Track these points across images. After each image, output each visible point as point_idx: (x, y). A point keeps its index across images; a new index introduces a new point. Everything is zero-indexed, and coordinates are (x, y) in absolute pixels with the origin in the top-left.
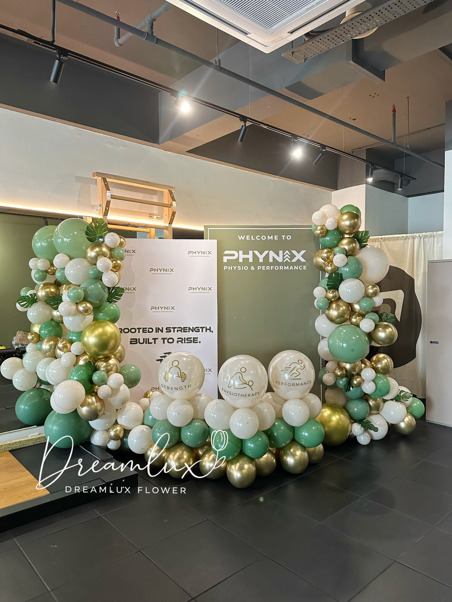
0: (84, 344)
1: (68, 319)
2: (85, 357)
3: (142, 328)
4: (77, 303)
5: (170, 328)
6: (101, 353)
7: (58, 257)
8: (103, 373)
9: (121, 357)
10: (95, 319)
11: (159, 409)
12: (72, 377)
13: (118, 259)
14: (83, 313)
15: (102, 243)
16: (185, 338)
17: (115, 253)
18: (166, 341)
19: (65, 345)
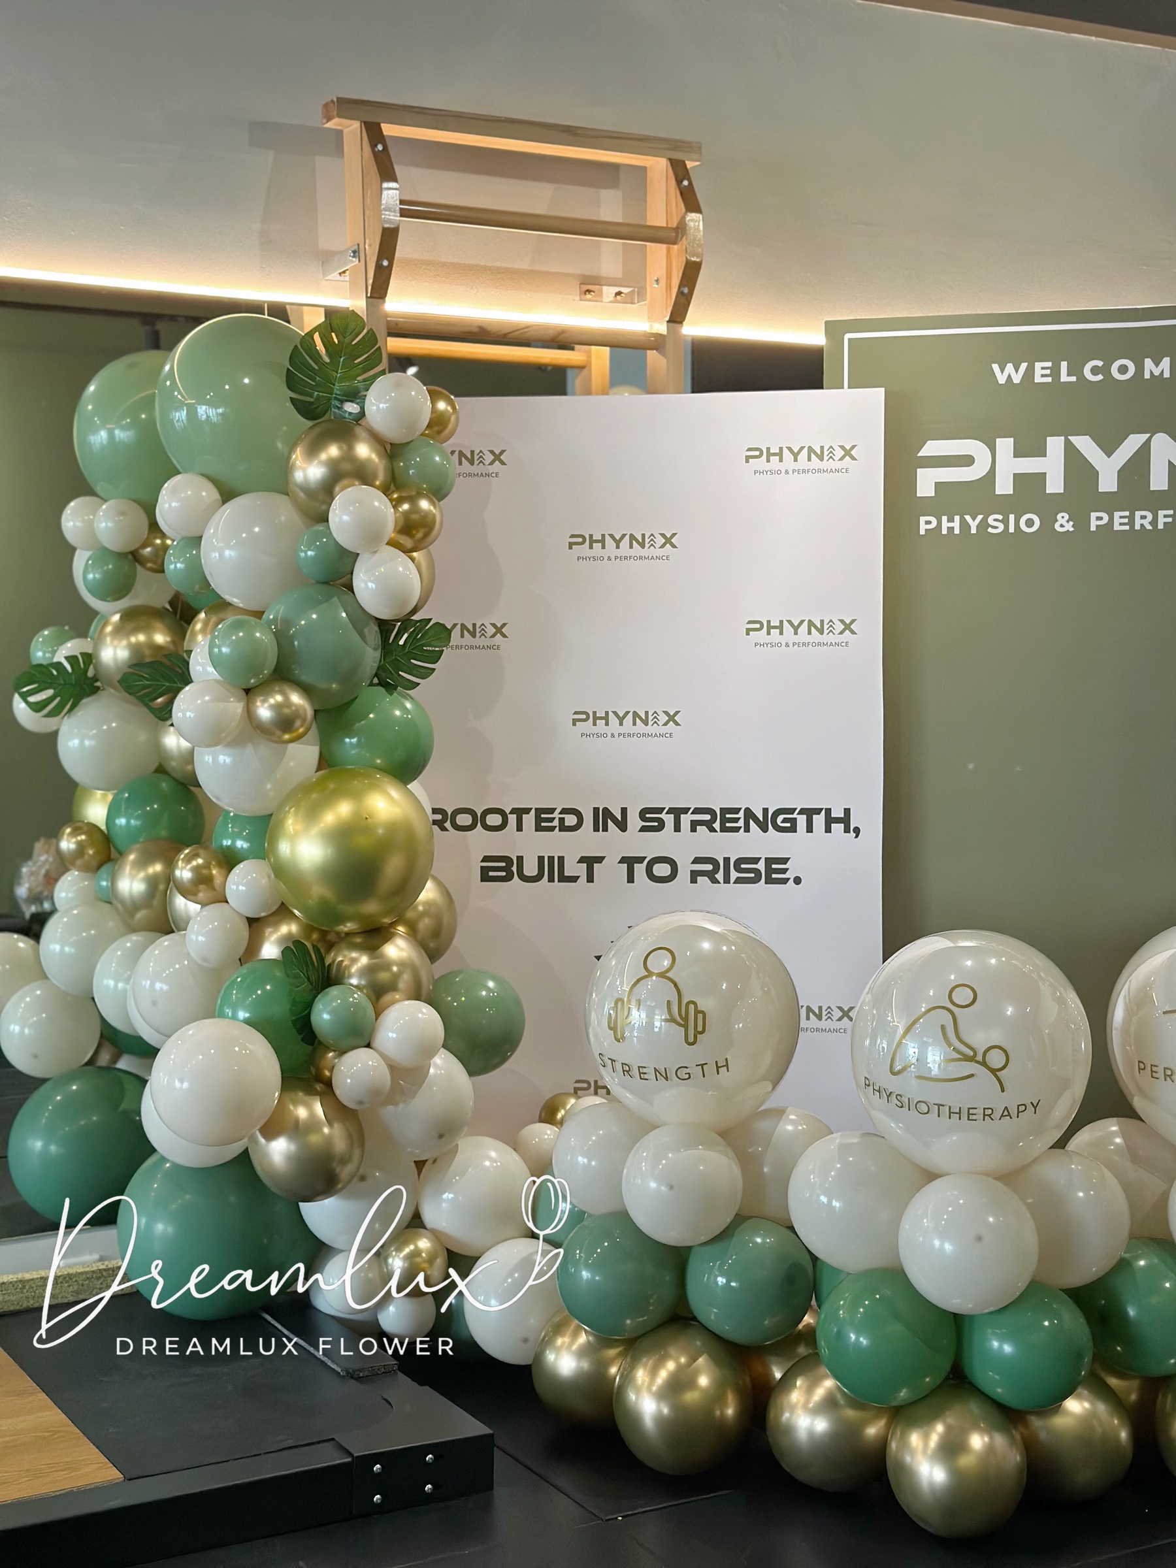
0: (282, 872)
1: (215, 759)
2: (284, 929)
3: (533, 812)
4: (247, 691)
5: (660, 810)
6: (348, 909)
7: (174, 491)
8: (356, 996)
9: (436, 933)
10: (325, 762)
11: (593, 1163)
12: (229, 1012)
13: (420, 495)
14: (272, 734)
15: (357, 422)
16: (727, 860)
17: (412, 466)
18: (640, 869)
19: (205, 871)
